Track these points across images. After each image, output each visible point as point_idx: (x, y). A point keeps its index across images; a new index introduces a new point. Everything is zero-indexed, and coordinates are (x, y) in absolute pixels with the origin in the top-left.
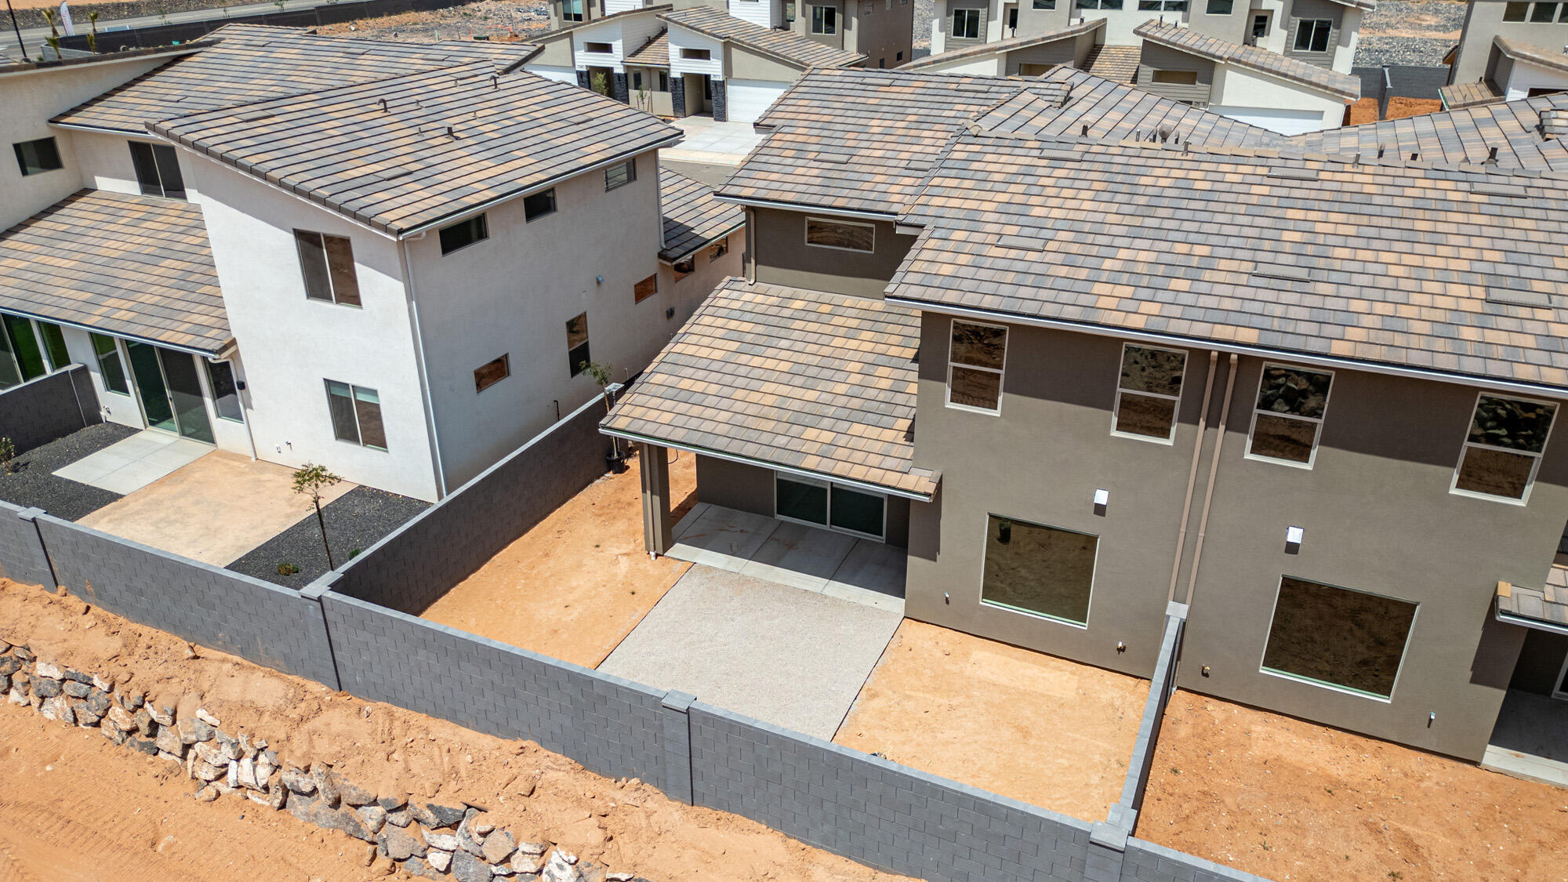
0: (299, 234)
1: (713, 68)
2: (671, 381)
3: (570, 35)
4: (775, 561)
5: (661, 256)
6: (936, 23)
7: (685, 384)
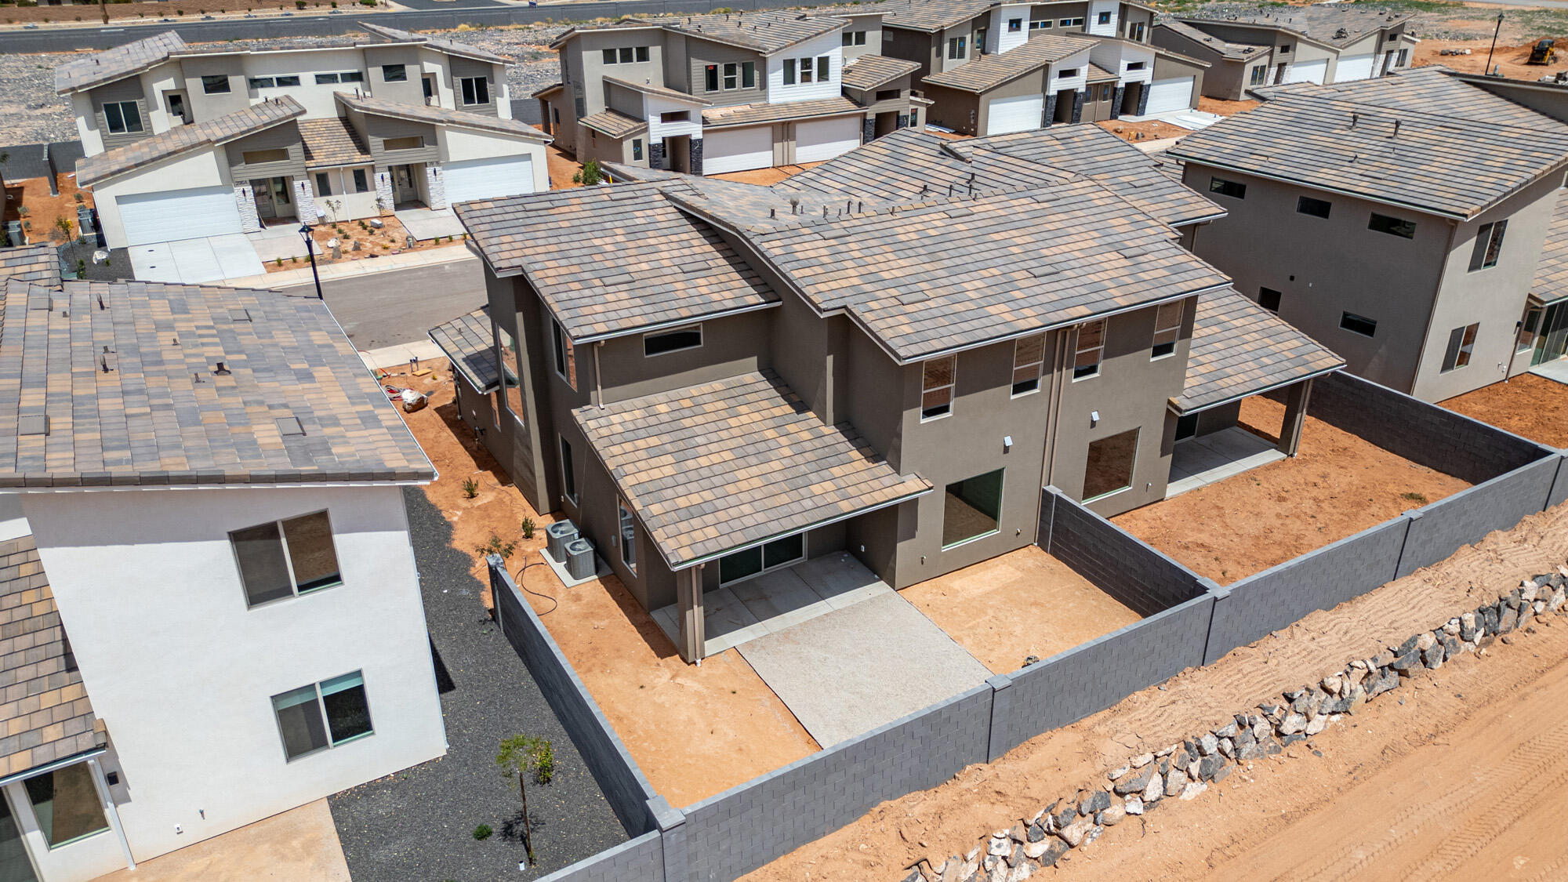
0: (236, 537)
2: (667, 505)
7: (682, 502)
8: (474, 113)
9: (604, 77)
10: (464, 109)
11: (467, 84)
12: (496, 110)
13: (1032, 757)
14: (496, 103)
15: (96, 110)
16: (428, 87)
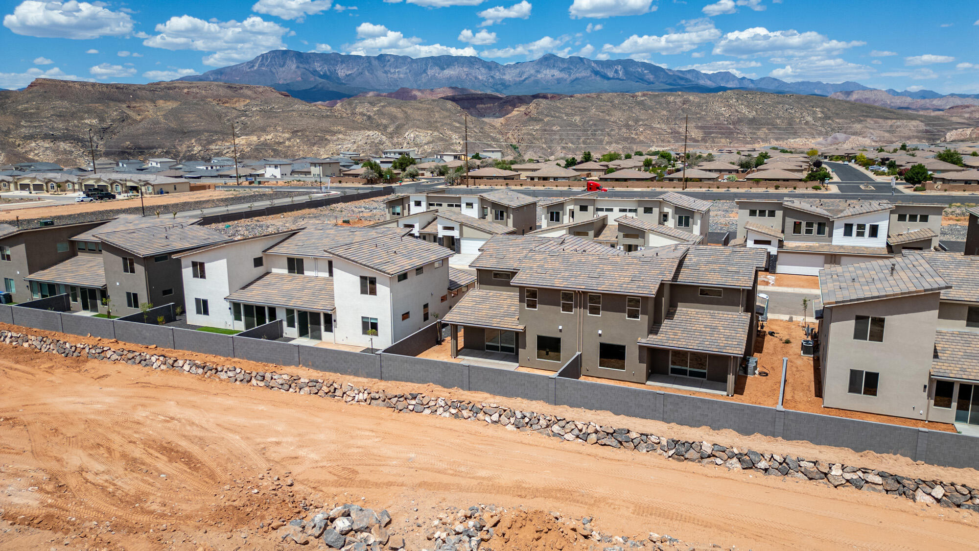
0: (362, 277)
1: (455, 234)
2: (459, 310)
3: (397, 221)
5: (449, 289)
6: (543, 216)
7: (462, 311)
8: (682, 230)
9: (747, 222)
10: (677, 229)
11: (680, 218)
12: (692, 230)
14: (692, 227)
15: (548, 213)
16: (665, 217)
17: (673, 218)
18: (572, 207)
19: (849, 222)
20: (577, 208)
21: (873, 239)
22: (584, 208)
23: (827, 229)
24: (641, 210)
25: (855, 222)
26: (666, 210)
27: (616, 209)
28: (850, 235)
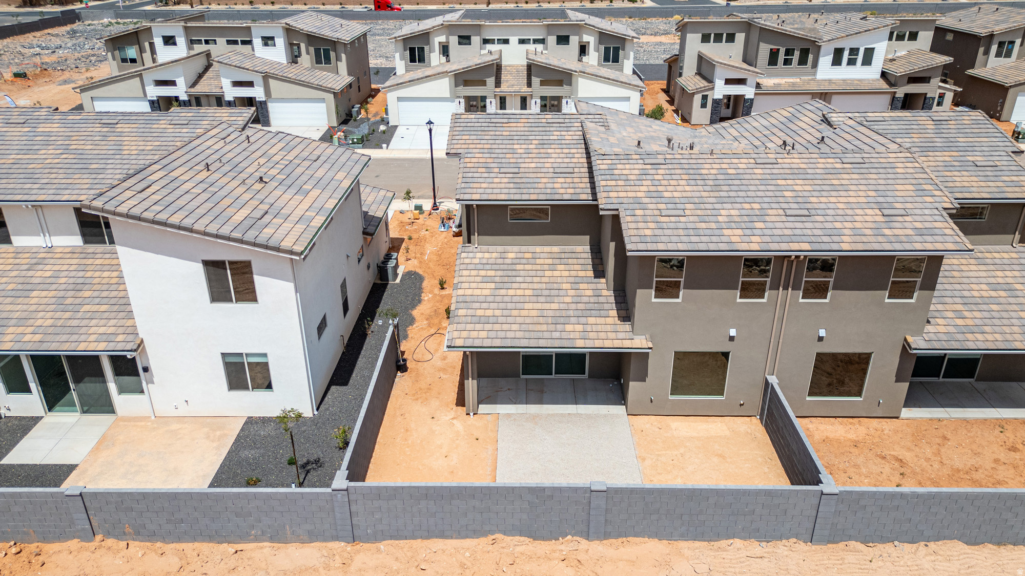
0: (206, 263)
1: (257, 93)
2: (470, 312)
3: (140, 76)
4: (541, 402)
5: (364, 233)
6: (397, 55)
7: (480, 313)
8: (608, 68)
9: (699, 52)
10: (602, 66)
11: (607, 50)
12: (623, 68)
13: (622, 549)
14: (623, 64)
15: (405, 50)
16: (583, 50)
17: (597, 50)
18: (443, 39)
19: (839, 45)
20: (454, 40)
21: (866, 68)
22: (465, 40)
23: (811, 57)
24: (552, 40)
25: (847, 44)
26: (586, 38)
27: (514, 40)
28: (840, 64)
